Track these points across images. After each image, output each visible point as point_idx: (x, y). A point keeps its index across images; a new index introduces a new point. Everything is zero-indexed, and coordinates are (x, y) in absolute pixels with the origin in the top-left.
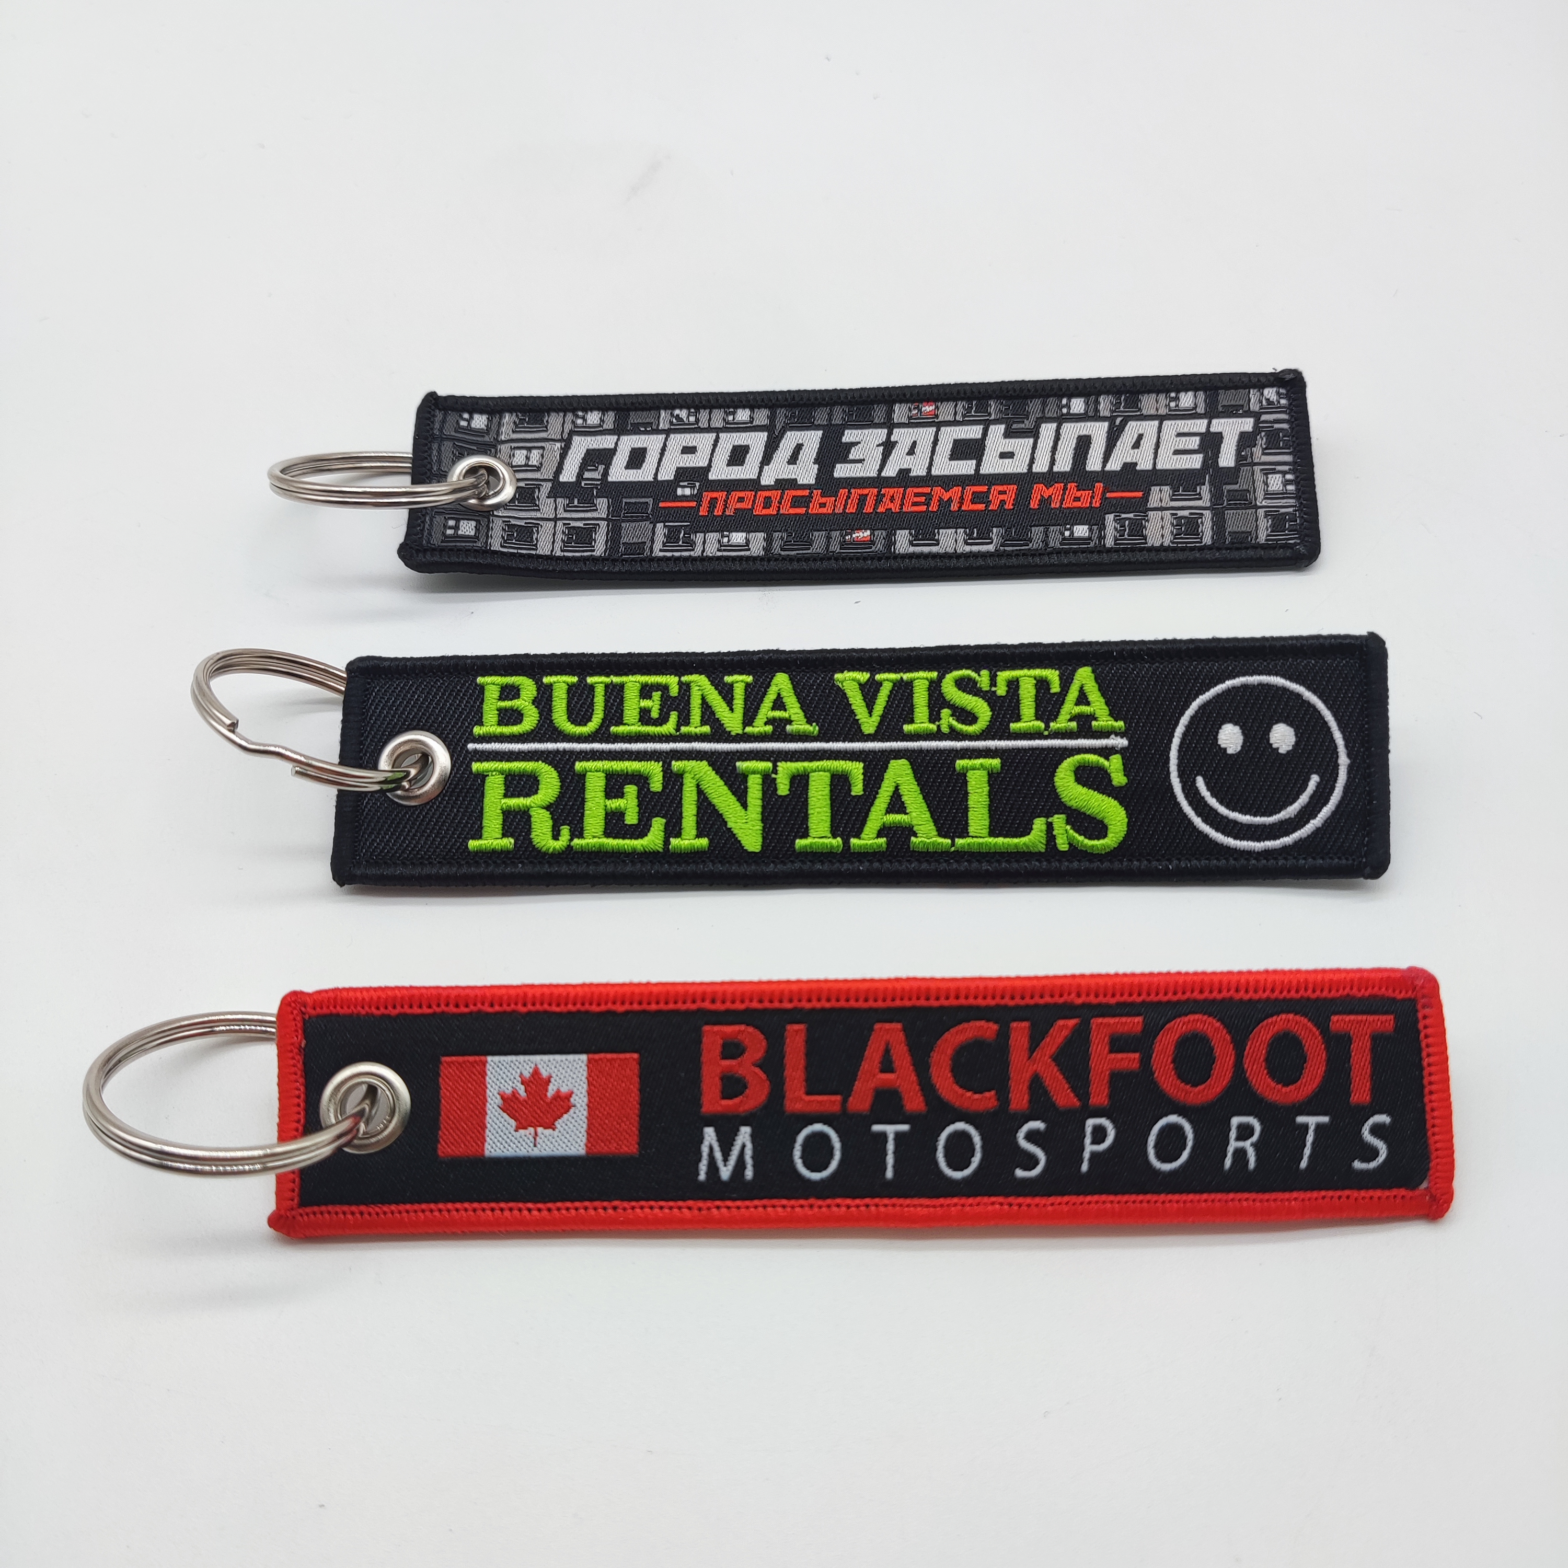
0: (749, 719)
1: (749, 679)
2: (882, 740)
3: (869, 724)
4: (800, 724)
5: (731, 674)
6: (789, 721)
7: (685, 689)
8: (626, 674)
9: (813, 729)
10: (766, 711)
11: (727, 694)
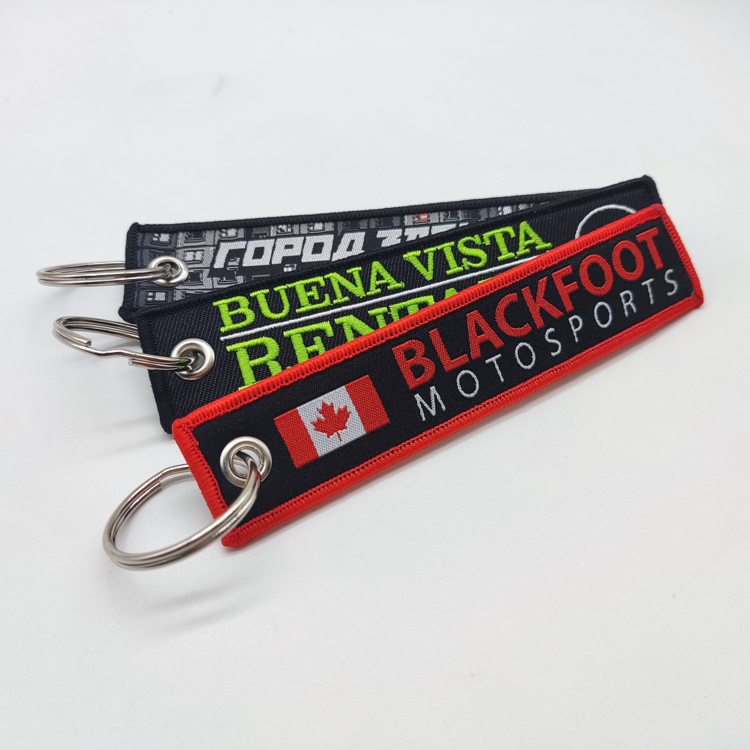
0: (366, 287)
1: (360, 268)
2: (438, 281)
3: (429, 276)
4: (394, 285)
5: (349, 268)
6: (388, 284)
7: (328, 281)
8: (295, 282)
9: (401, 285)
10: (374, 282)
11: (351, 278)
